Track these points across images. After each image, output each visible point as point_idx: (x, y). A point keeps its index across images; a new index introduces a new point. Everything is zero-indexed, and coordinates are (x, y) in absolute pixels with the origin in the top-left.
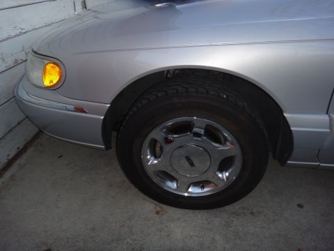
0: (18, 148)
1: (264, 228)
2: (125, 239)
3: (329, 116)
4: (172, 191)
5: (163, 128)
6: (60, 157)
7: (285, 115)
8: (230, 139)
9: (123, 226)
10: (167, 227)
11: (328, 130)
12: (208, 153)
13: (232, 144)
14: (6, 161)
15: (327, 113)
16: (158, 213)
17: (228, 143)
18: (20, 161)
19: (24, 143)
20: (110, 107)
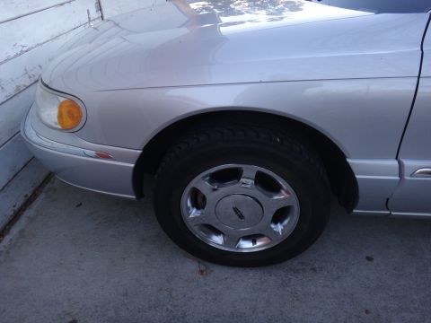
0: (26, 196)
1: (327, 286)
2: (164, 305)
3: (399, 162)
4: (217, 247)
5: (206, 176)
6: (78, 206)
7: (348, 160)
8: (284, 186)
9: (161, 289)
10: (213, 289)
11: (398, 178)
12: (260, 204)
13: (287, 192)
14: (12, 213)
15: (397, 158)
16: (202, 272)
17: (283, 192)
18: (29, 213)
19: (33, 189)
20: (142, 154)
